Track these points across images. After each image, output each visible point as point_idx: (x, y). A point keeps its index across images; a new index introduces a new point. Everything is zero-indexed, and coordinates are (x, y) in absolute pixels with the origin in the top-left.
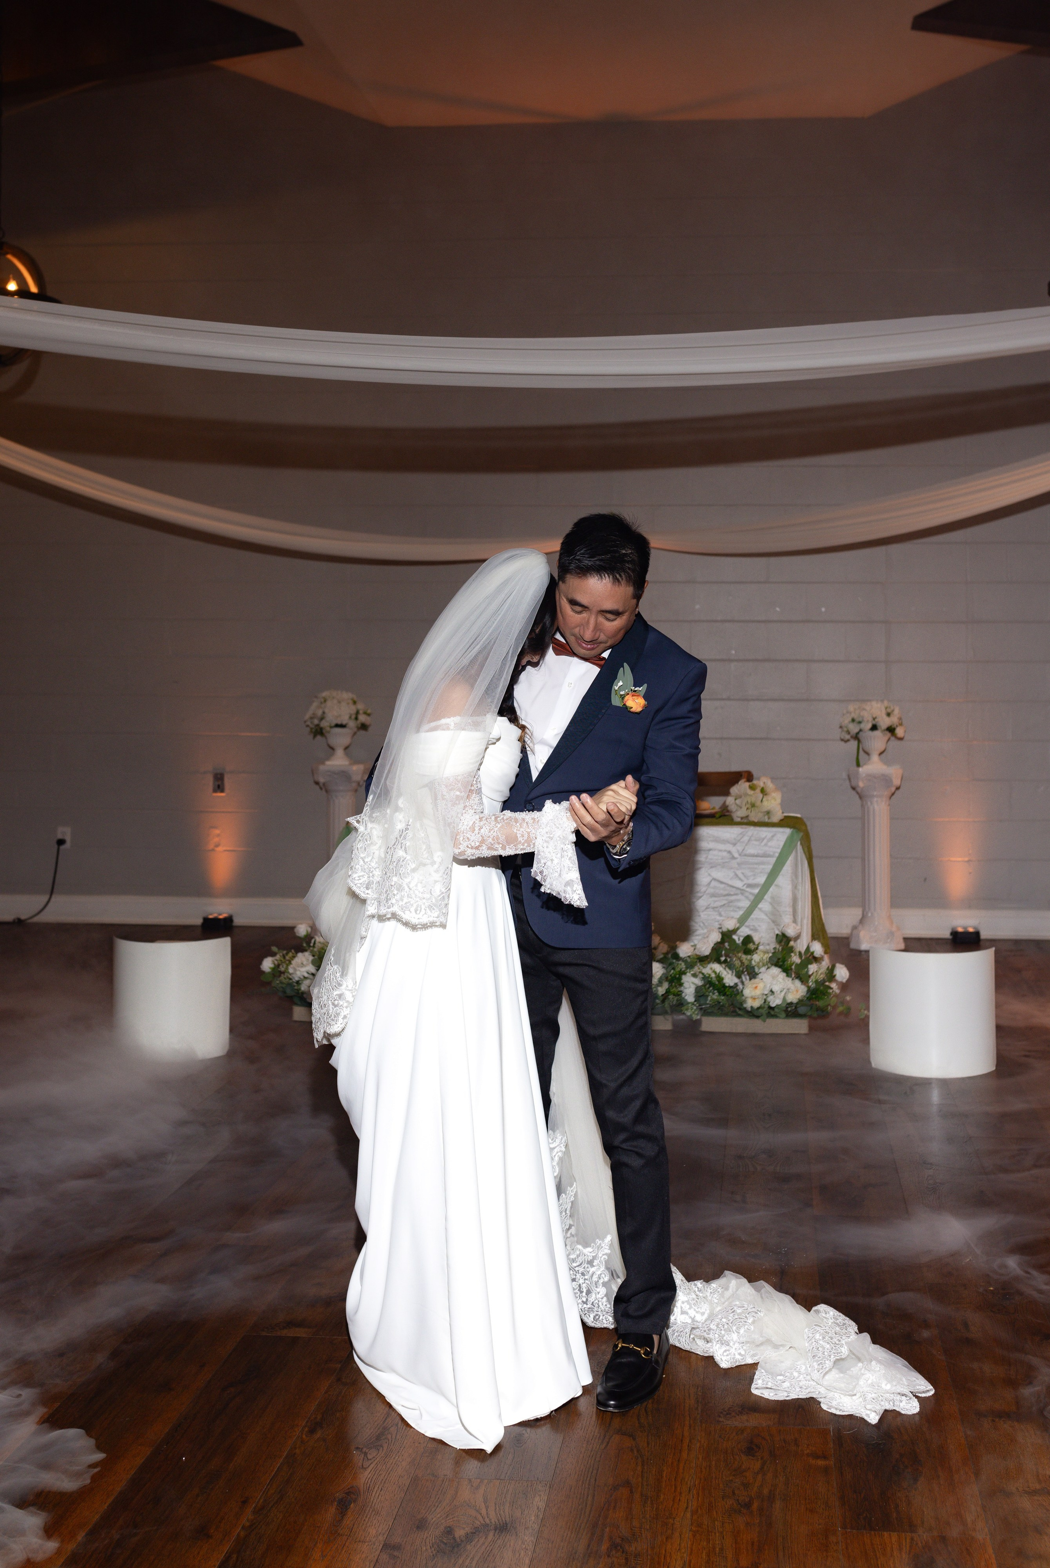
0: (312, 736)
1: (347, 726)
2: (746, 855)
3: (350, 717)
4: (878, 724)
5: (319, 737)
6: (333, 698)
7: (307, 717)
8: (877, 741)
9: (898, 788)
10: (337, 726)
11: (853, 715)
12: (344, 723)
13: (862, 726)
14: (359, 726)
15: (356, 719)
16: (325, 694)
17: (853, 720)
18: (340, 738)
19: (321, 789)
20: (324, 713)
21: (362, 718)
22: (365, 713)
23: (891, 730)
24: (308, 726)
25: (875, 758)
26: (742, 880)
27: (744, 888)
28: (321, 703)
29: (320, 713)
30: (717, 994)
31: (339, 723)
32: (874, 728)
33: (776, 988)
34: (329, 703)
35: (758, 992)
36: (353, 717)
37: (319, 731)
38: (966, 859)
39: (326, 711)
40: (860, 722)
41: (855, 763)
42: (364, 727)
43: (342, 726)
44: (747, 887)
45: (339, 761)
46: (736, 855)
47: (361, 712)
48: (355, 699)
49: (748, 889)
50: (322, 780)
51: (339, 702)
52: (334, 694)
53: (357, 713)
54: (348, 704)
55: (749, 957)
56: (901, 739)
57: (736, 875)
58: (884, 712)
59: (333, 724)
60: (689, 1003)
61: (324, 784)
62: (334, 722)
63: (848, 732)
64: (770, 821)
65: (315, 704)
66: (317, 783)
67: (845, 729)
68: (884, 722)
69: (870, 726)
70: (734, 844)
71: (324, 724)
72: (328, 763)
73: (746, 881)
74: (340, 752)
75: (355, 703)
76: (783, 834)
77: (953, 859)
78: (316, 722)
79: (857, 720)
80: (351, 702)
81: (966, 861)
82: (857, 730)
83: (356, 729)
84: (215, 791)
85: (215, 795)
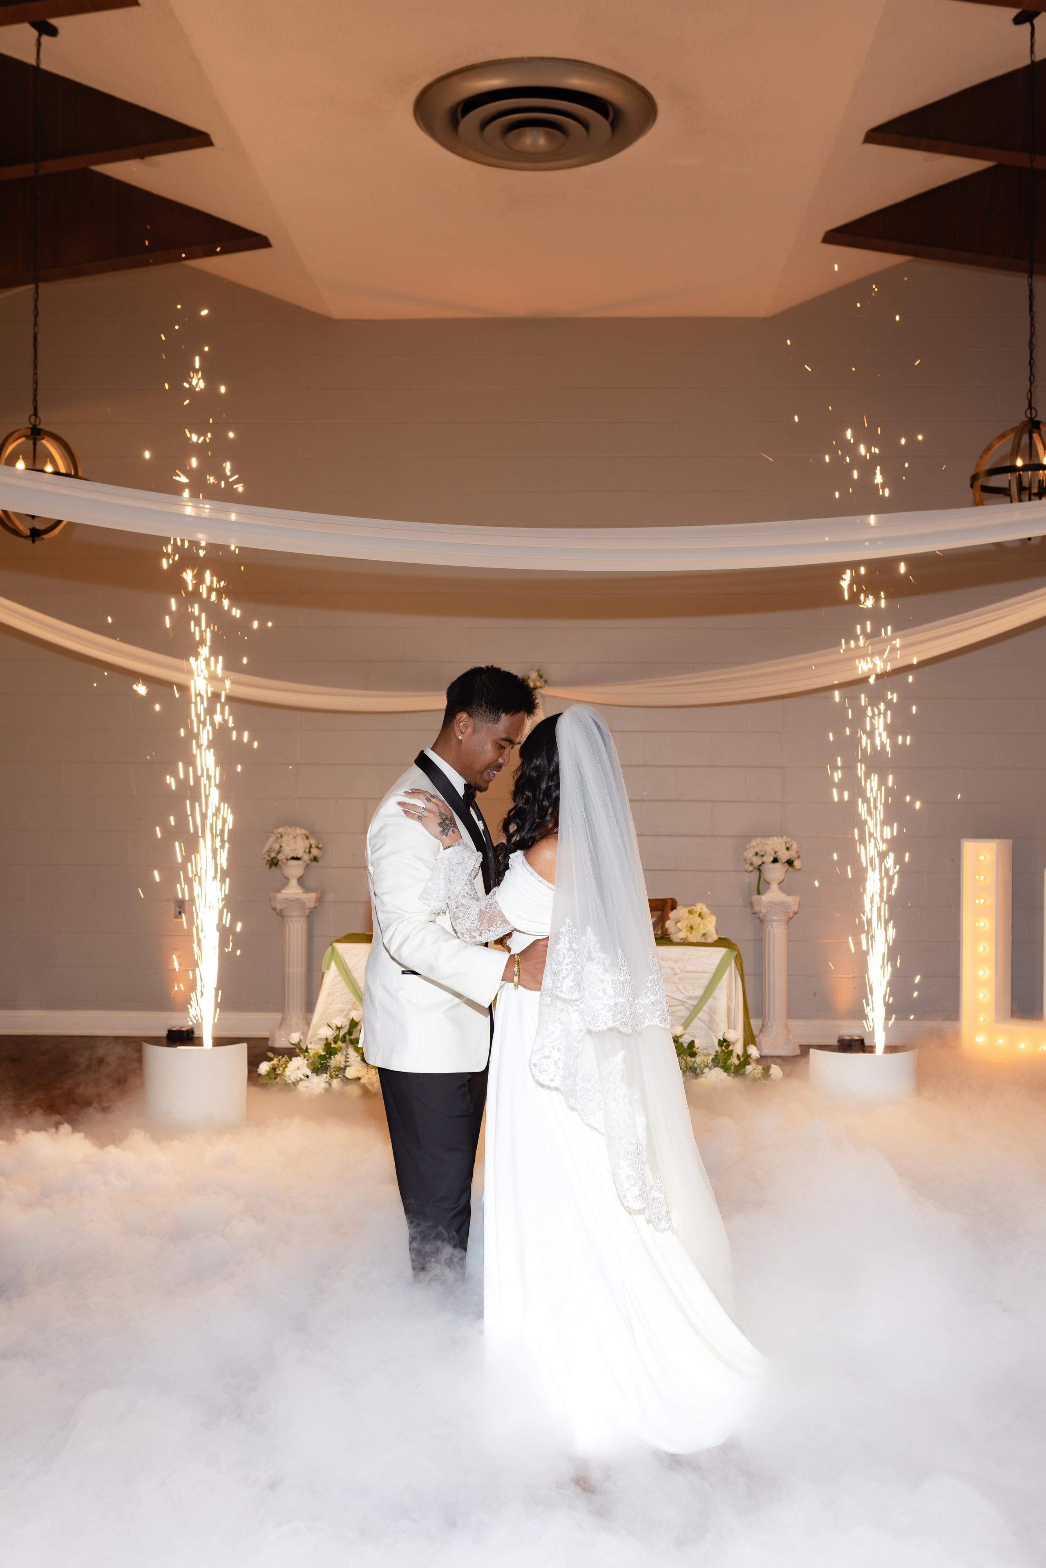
0: (268, 866)
1: (302, 859)
2: (686, 972)
3: (305, 851)
4: (778, 858)
5: (273, 868)
6: (289, 834)
7: (265, 850)
8: (776, 873)
9: (795, 913)
10: (293, 858)
11: (756, 849)
12: (299, 856)
13: (765, 859)
14: (312, 859)
15: (310, 852)
16: (281, 830)
17: (757, 854)
18: (294, 870)
19: (278, 914)
20: (281, 847)
21: (315, 852)
22: (317, 847)
23: (790, 863)
24: (265, 858)
25: (774, 887)
26: (683, 993)
27: (685, 1000)
28: (278, 838)
29: (277, 847)
31: (295, 856)
32: (775, 860)
34: (285, 838)
36: (307, 851)
37: (274, 863)
38: (851, 976)
39: (283, 845)
40: (762, 856)
41: (756, 891)
42: (315, 859)
43: (297, 859)
44: (688, 999)
45: (293, 890)
46: (678, 971)
47: (313, 846)
48: (308, 835)
49: (688, 1001)
50: (279, 907)
51: (295, 838)
52: (289, 830)
53: (311, 847)
54: (303, 839)
55: (693, 1059)
56: (799, 870)
57: (678, 989)
58: (784, 847)
59: (289, 857)
61: (281, 910)
62: (292, 855)
63: (752, 864)
64: (706, 941)
65: (272, 839)
66: (274, 909)
67: (749, 862)
68: (784, 856)
69: (772, 859)
70: (676, 962)
71: (280, 857)
72: (283, 891)
73: (686, 994)
74: (294, 882)
75: (307, 838)
76: (718, 953)
77: (838, 976)
78: (273, 855)
79: (760, 853)
80: (305, 837)
81: (851, 978)
82: (759, 863)
83: (309, 862)
84: (175, 918)
85: (176, 920)
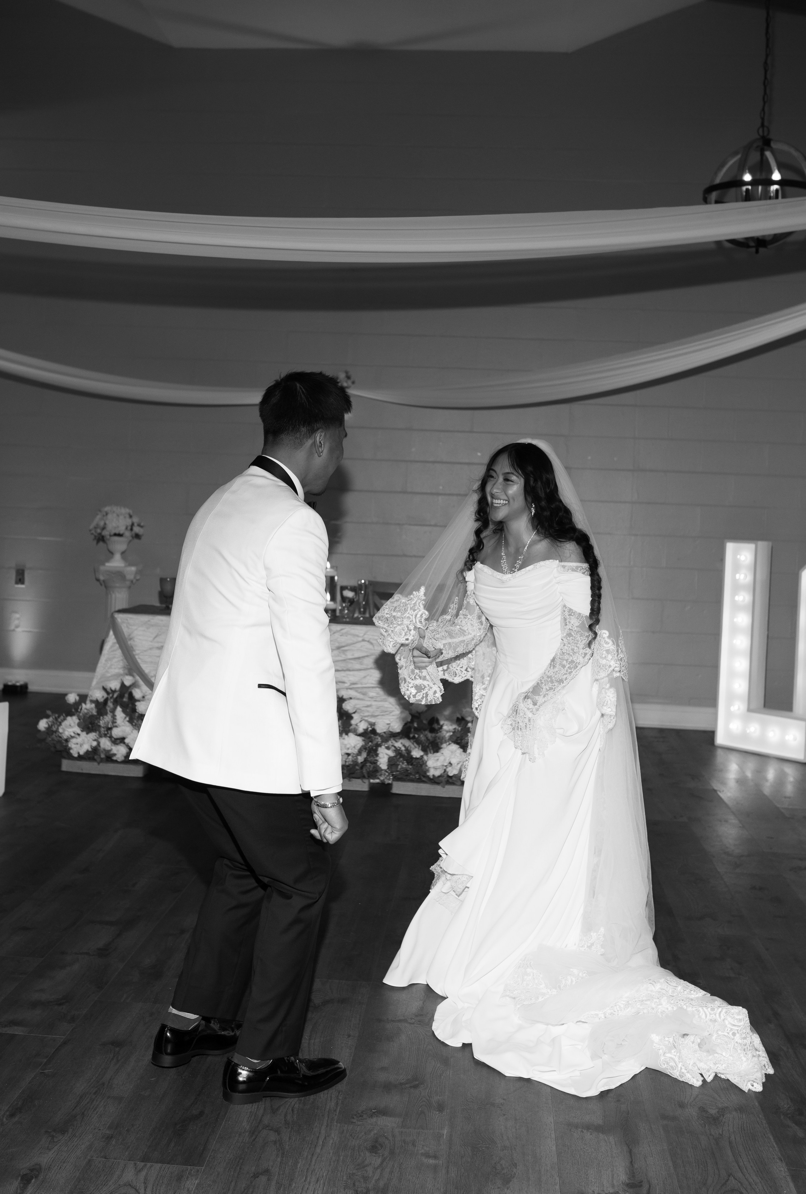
0: (95, 542)
1: (124, 535)
3: (127, 528)
5: (101, 543)
6: (114, 512)
7: (92, 527)
10: (115, 535)
12: (121, 532)
14: (134, 535)
15: (132, 530)
16: (107, 509)
18: (119, 545)
19: (101, 585)
20: (105, 524)
21: (136, 529)
22: (139, 525)
24: (92, 534)
28: (104, 516)
29: (102, 524)
31: (117, 532)
34: (110, 516)
36: (129, 528)
37: (101, 539)
39: (107, 522)
42: (137, 536)
43: (120, 535)
45: (116, 563)
47: (136, 524)
48: (131, 513)
50: (102, 578)
51: (118, 515)
52: (115, 509)
53: (133, 525)
54: (125, 517)
59: (112, 533)
61: (104, 581)
62: (113, 532)
65: (99, 517)
66: (98, 580)
71: (105, 533)
72: (107, 564)
74: (118, 556)
75: (131, 516)
78: (99, 531)
80: (127, 516)
83: (131, 538)
84: (17, 583)
85: (17, 586)
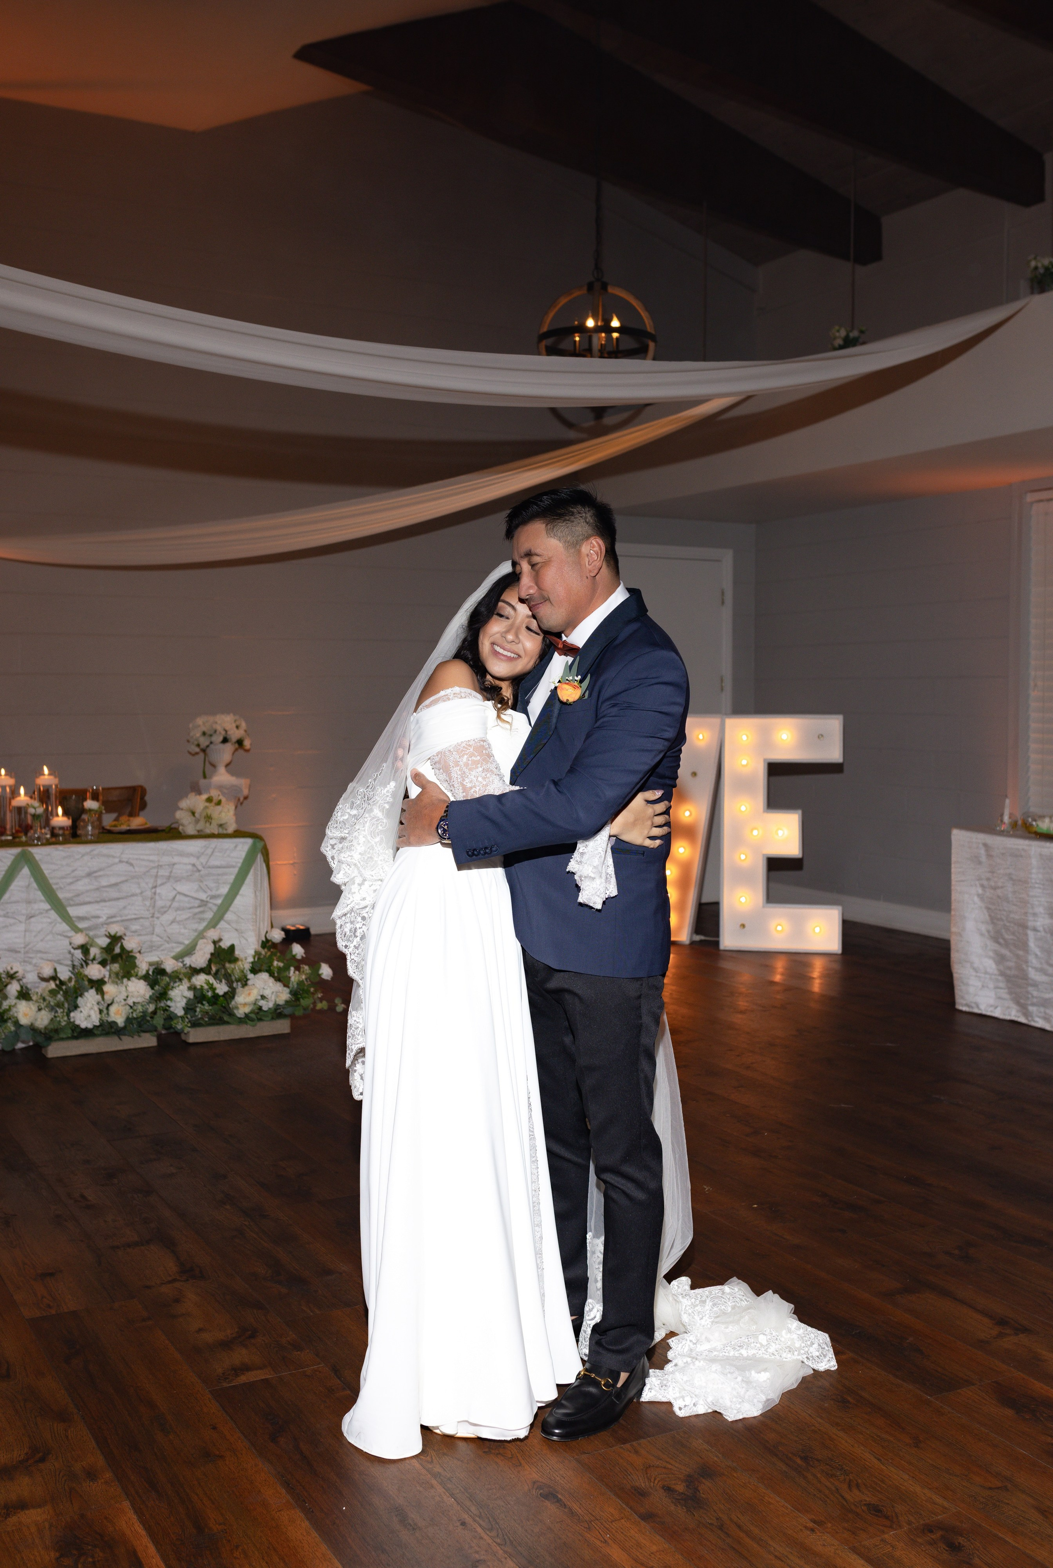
2: (209, 867)
4: (228, 737)
8: (226, 753)
9: (246, 798)
11: (204, 729)
13: (214, 739)
17: (204, 734)
23: (240, 742)
25: (222, 770)
26: (205, 892)
27: (208, 899)
30: (207, 1005)
32: (225, 740)
33: (267, 993)
35: (251, 999)
38: (291, 862)
40: (211, 735)
41: (201, 774)
44: (210, 899)
46: (200, 868)
49: (211, 901)
55: (232, 966)
56: (247, 751)
57: (201, 888)
58: (234, 725)
60: (179, 1017)
63: (198, 745)
64: (225, 832)
67: (196, 743)
68: (235, 735)
69: (221, 738)
70: (198, 858)
73: (210, 893)
76: (244, 845)
77: (279, 863)
79: (208, 733)
81: (292, 864)
82: (207, 743)
